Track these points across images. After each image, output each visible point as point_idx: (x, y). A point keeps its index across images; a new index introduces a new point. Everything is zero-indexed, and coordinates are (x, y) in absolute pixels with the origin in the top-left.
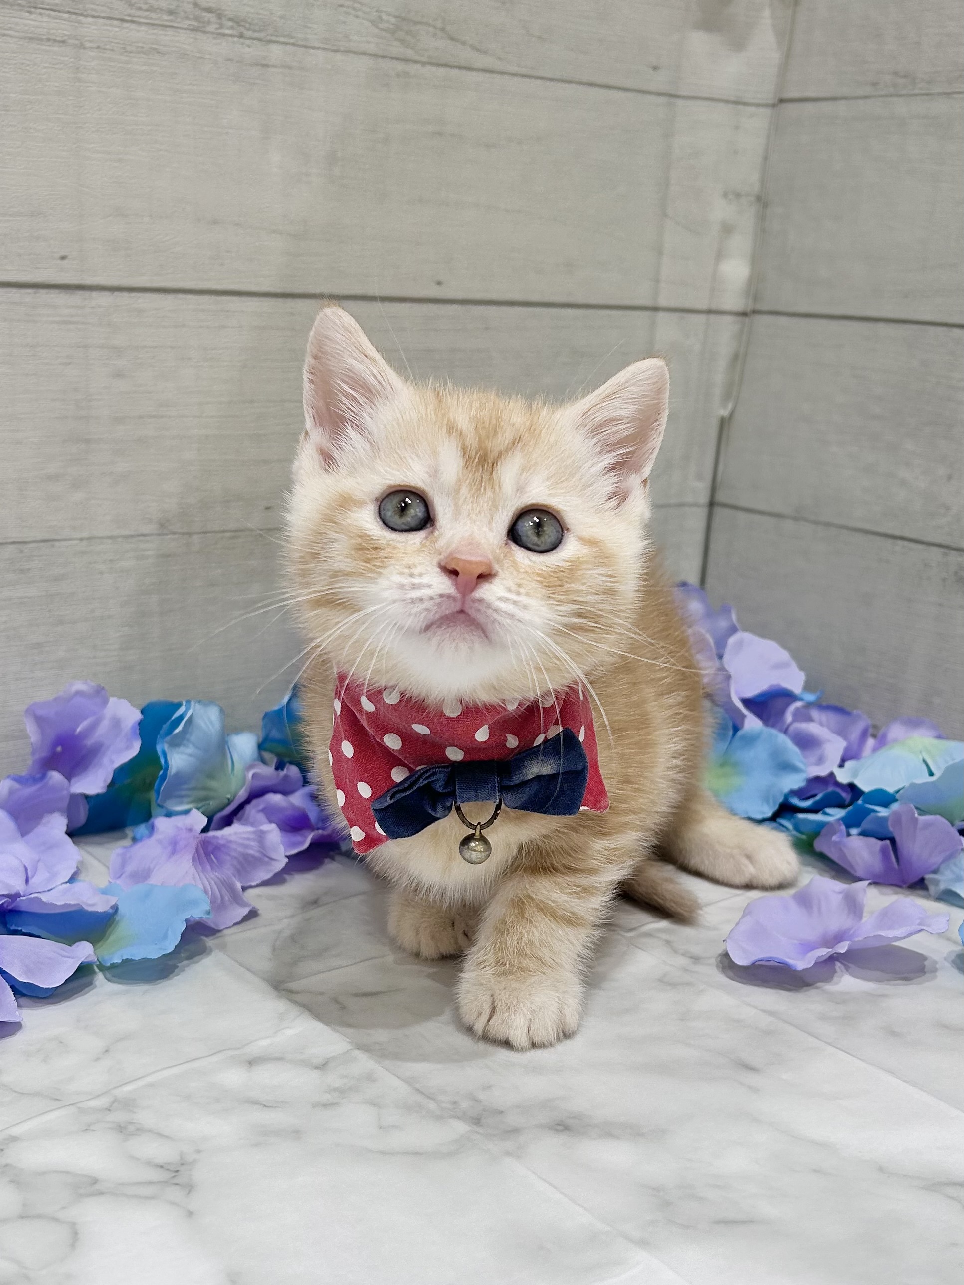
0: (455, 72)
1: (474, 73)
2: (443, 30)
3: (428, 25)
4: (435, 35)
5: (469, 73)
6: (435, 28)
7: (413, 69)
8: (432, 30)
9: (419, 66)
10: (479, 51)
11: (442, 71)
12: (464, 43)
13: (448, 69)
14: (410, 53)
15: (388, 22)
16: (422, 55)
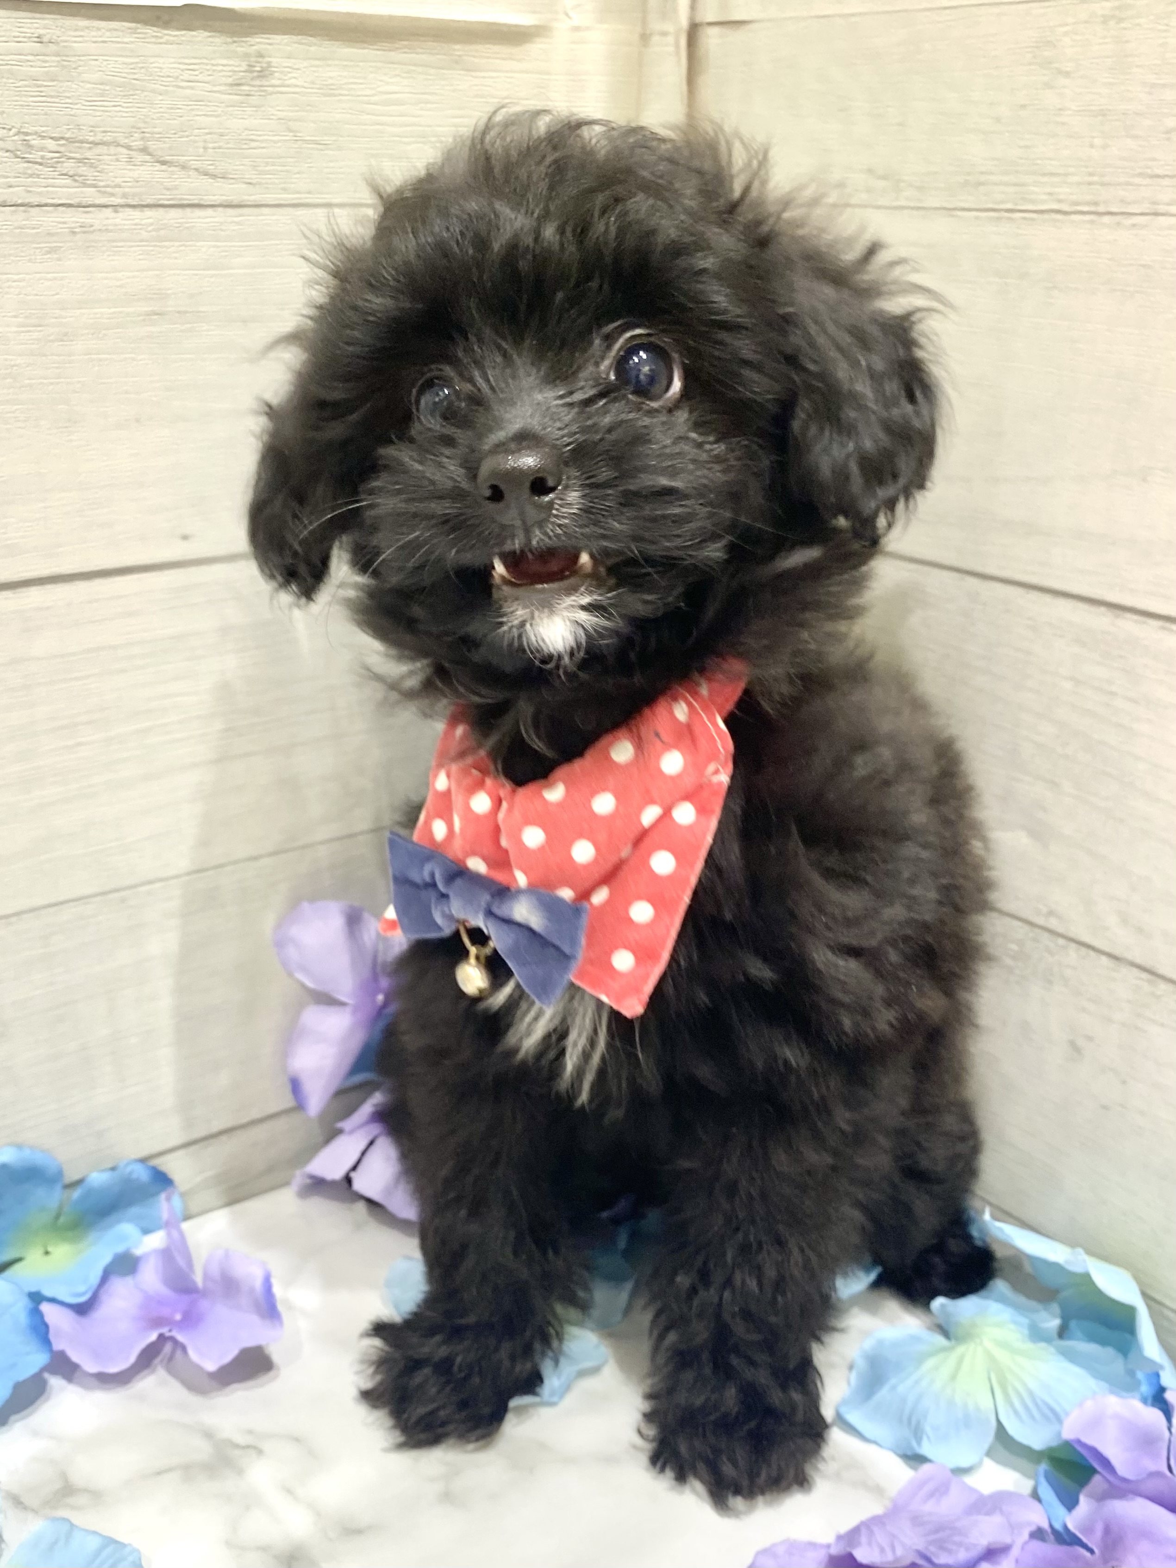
0: (174, 213)
1: (210, 211)
2: (144, 150)
3: (118, 145)
4: (130, 160)
5: (198, 212)
6: (129, 148)
7: (97, 218)
8: (125, 151)
9: (108, 212)
10: (214, 176)
11: (148, 216)
12: (184, 167)
13: (161, 210)
14: (90, 195)
15: (42, 149)
16: (112, 195)
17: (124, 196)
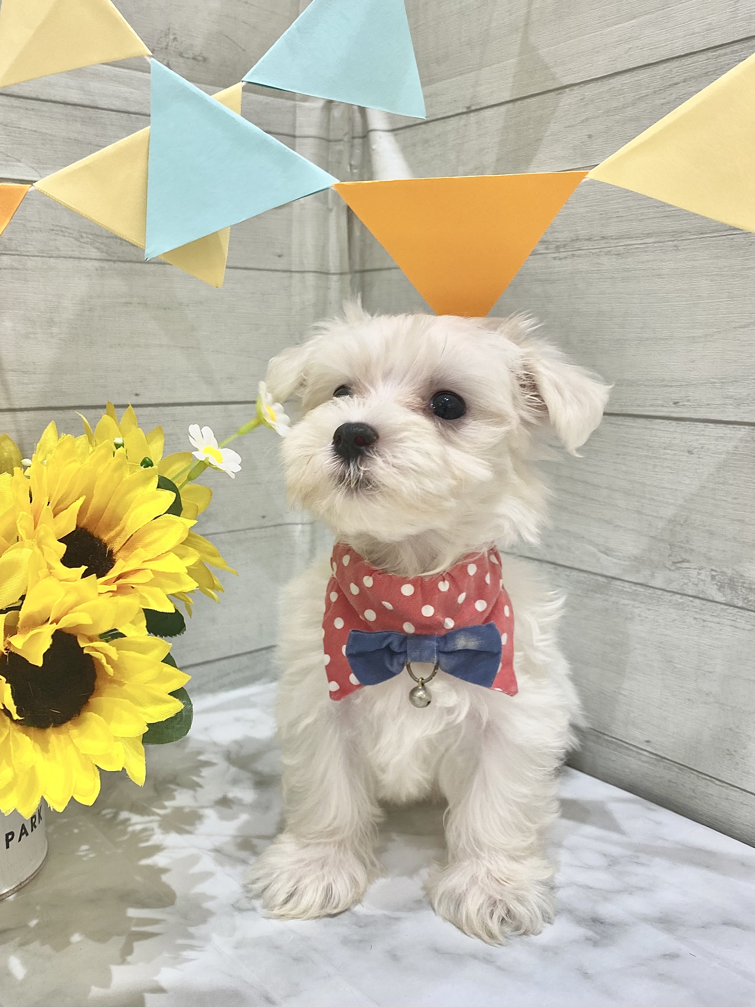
4: (121, 244)
7: (108, 265)
8: (119, 241)
11: (128, 265)
15: (87, 238)
16: (114, 256)
17: (118, 257)
